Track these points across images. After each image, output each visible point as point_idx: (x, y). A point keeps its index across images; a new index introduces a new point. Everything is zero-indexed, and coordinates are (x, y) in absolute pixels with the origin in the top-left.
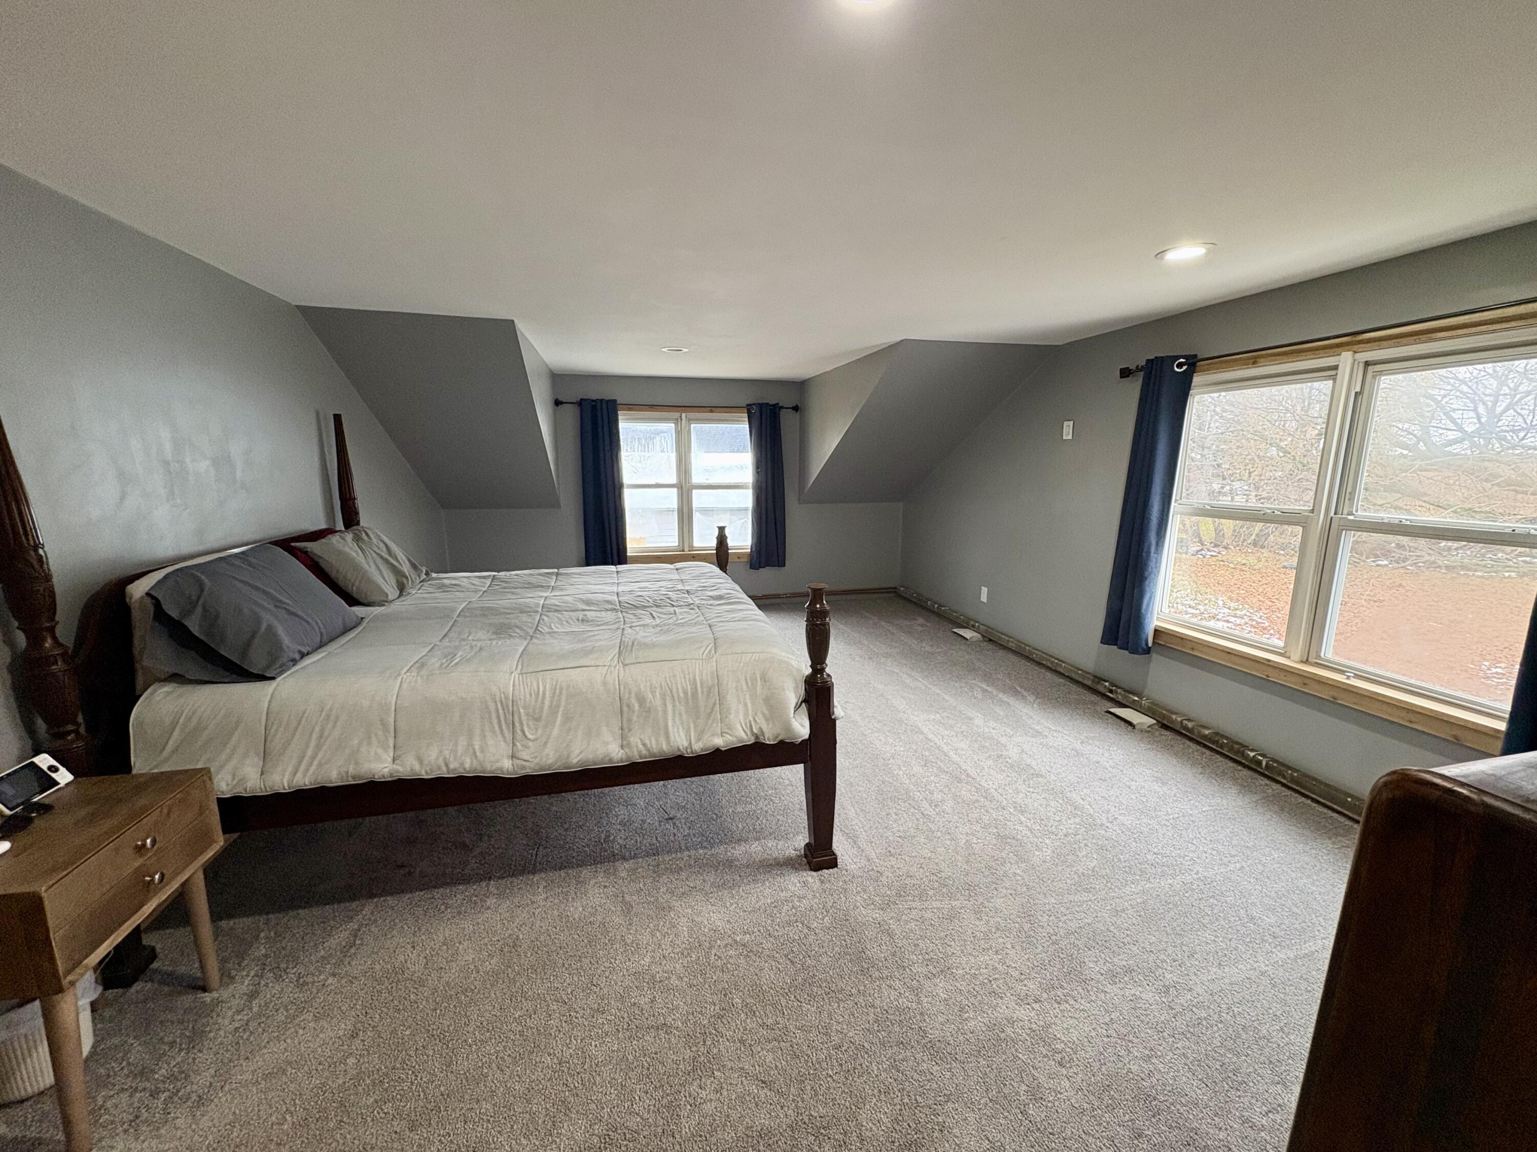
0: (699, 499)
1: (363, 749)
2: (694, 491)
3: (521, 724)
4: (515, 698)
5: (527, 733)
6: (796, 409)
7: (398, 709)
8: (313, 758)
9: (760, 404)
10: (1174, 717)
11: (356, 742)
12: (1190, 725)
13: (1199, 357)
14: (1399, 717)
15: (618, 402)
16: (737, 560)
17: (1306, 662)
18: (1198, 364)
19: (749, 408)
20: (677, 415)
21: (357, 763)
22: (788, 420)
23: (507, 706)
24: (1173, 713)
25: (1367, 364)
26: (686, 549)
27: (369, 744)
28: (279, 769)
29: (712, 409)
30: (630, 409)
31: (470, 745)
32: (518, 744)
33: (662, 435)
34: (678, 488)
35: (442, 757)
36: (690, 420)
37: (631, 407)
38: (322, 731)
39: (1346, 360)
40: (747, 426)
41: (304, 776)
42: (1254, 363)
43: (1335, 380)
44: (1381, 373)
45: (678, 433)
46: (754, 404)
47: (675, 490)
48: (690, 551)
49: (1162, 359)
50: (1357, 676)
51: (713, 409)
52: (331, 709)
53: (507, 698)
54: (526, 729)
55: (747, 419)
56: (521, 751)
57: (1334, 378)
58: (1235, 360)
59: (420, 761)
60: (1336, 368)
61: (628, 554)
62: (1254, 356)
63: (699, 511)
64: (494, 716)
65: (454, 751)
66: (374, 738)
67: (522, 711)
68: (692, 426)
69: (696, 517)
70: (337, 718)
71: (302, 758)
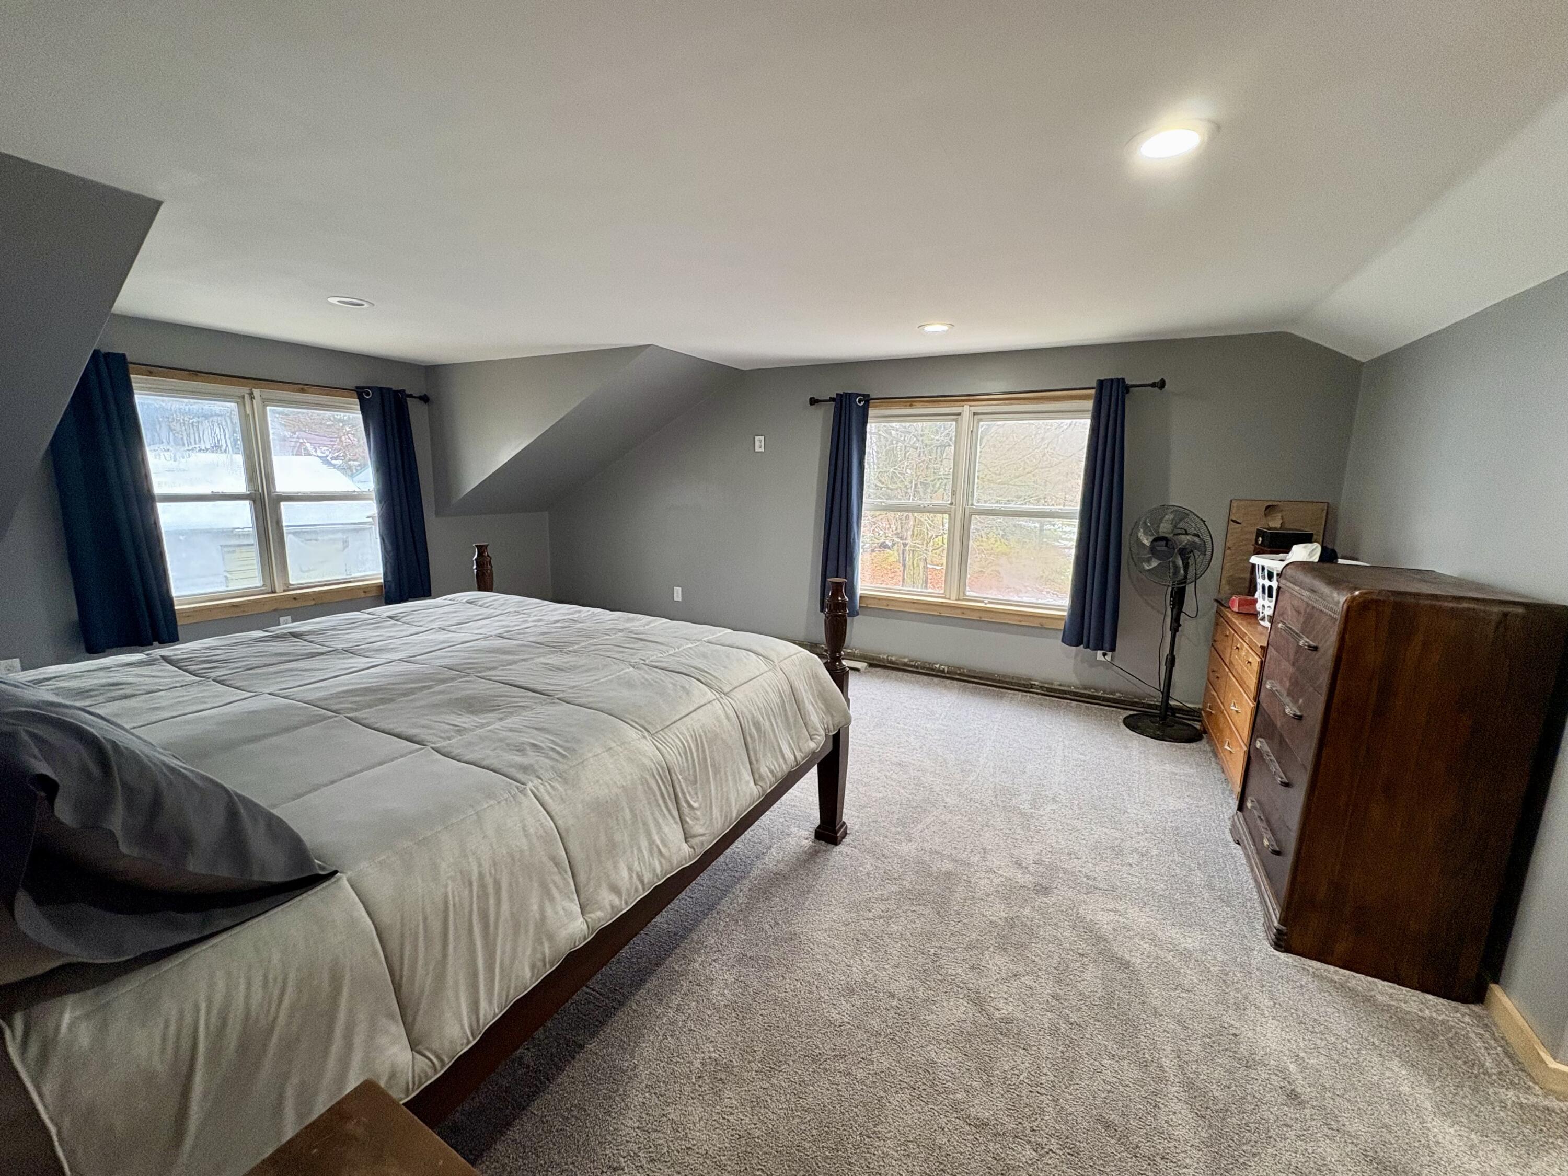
0: (289, 514)
1: (549, 911)
2: (282, 504)
3: (684, 793)
4: (669, 764)
5: (692, 803)
6: (425, 399)
7: (564, 834)
8: (490, 968)
9: (381, 389)
10: (881, 657)
11: (535, 907)
12: (894, 659)
13: (872, 396)
14: (1016, 621)
15: (129, 359)
16: (363, 595)
17: (959, 600)
18: (871, 401)
19: (360, 393)
20: (244, 391)
21: (551, 938)
22: (417, 414)
23: (666, 777)
24: (880, 654)
25: (975, 414)
26: (279, 587)
27: (552, 899)
28: (448, 1015)
29: (303, 387)
30: (150, 373)
31: (651, 842)
32: (688, 819)
33: (215, 418)
34: (254, 501)
35: (634, 876)
36: (266, 402)
37: (151, 369)
38: (484, 916)
39: (966, 410)
40: (360, 416)
41: (490, 1002)
42: (911, 405)
43: (956, 422)
44: (981, 420)
45: (245, 419)
46: (368, 388)
47: (247, 503)
48: (285, 591)
49: (850, 394)
50: (990, 603)
51: (305, 387)
52: (481, 876)
53: (662, 768)
54: (689, 798)
55: (358, 407)
56: (694, 825)
57: (956, 420)
58: (900, 402)
59: (615, 889)
60: (959, 414)
61: (176, 608)
62: (910, 401)
63: (294, 533)
64: (658, 794)
65: (641, 860)
66: (554, 891)
67: (680, 777)
68: (268, 408)
69: (289, 539)
70: (497, 885)
71: (474, 975)
